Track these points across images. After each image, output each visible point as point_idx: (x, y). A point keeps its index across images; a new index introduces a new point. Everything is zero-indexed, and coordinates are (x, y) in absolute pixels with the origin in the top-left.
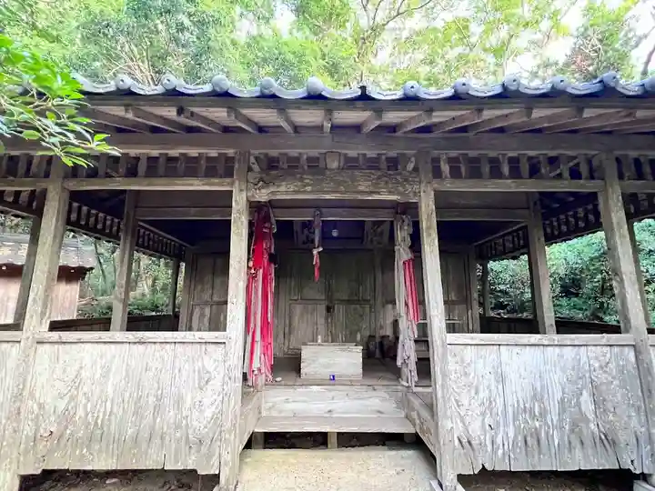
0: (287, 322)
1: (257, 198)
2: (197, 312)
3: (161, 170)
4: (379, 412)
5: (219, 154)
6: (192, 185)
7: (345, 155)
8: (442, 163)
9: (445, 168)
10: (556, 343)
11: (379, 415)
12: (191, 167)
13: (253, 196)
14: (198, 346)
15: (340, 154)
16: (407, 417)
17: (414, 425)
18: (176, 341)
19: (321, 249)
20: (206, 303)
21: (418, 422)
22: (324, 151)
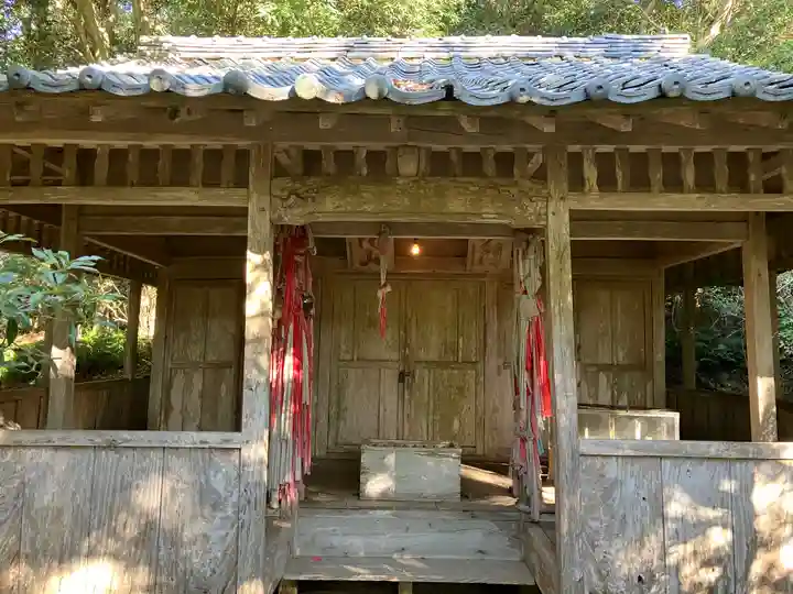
0: (334, 398)
1: (287, 220)
2: (179, 381)
3: (132, 173)
4: (481, 551)
5: (224, 146)
6: (180, 199)
7: (429, 149)
8: (586, 164)
9: (591, 173)
10: (751, 456)
11: (479, 556)
12: (180, 168)
13: (280, 218)
14: (199, 453)
15: (419, 148)
16: (524, 560)
17: (533, 573)
18: (166, 445)
19: (389, 289)
20: (195, 366)
21: (537, 569)
22: (395, 144)
